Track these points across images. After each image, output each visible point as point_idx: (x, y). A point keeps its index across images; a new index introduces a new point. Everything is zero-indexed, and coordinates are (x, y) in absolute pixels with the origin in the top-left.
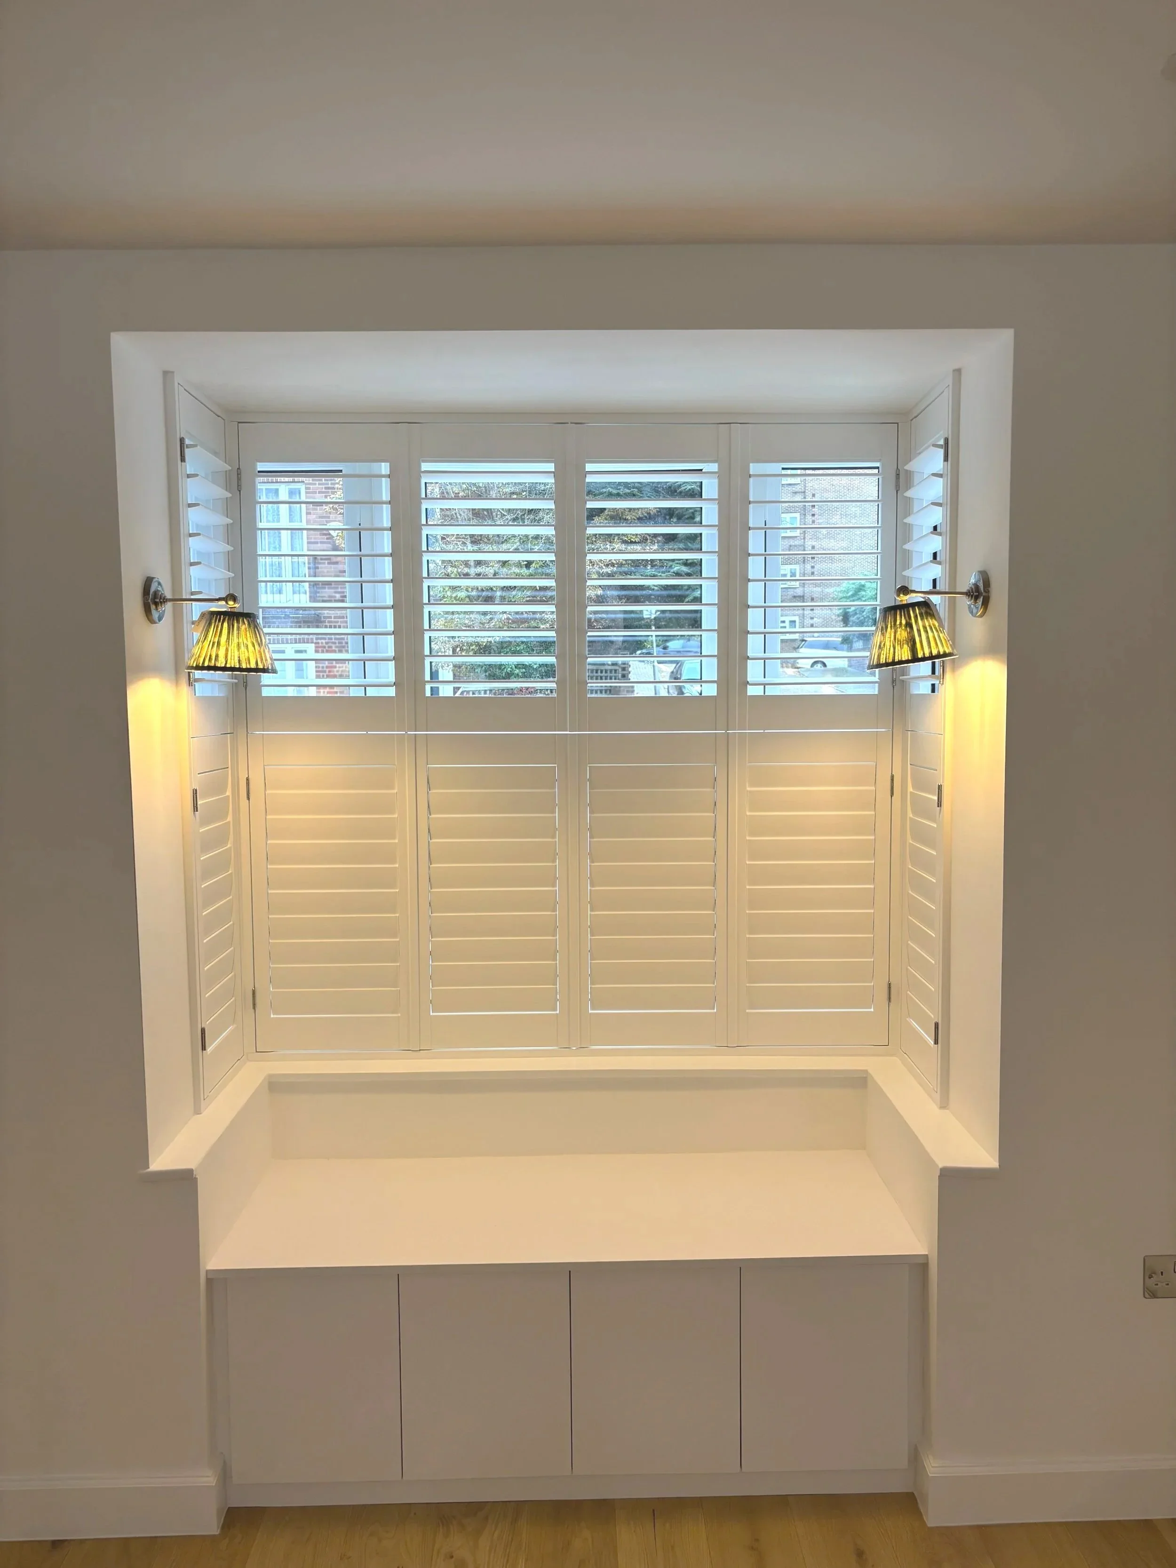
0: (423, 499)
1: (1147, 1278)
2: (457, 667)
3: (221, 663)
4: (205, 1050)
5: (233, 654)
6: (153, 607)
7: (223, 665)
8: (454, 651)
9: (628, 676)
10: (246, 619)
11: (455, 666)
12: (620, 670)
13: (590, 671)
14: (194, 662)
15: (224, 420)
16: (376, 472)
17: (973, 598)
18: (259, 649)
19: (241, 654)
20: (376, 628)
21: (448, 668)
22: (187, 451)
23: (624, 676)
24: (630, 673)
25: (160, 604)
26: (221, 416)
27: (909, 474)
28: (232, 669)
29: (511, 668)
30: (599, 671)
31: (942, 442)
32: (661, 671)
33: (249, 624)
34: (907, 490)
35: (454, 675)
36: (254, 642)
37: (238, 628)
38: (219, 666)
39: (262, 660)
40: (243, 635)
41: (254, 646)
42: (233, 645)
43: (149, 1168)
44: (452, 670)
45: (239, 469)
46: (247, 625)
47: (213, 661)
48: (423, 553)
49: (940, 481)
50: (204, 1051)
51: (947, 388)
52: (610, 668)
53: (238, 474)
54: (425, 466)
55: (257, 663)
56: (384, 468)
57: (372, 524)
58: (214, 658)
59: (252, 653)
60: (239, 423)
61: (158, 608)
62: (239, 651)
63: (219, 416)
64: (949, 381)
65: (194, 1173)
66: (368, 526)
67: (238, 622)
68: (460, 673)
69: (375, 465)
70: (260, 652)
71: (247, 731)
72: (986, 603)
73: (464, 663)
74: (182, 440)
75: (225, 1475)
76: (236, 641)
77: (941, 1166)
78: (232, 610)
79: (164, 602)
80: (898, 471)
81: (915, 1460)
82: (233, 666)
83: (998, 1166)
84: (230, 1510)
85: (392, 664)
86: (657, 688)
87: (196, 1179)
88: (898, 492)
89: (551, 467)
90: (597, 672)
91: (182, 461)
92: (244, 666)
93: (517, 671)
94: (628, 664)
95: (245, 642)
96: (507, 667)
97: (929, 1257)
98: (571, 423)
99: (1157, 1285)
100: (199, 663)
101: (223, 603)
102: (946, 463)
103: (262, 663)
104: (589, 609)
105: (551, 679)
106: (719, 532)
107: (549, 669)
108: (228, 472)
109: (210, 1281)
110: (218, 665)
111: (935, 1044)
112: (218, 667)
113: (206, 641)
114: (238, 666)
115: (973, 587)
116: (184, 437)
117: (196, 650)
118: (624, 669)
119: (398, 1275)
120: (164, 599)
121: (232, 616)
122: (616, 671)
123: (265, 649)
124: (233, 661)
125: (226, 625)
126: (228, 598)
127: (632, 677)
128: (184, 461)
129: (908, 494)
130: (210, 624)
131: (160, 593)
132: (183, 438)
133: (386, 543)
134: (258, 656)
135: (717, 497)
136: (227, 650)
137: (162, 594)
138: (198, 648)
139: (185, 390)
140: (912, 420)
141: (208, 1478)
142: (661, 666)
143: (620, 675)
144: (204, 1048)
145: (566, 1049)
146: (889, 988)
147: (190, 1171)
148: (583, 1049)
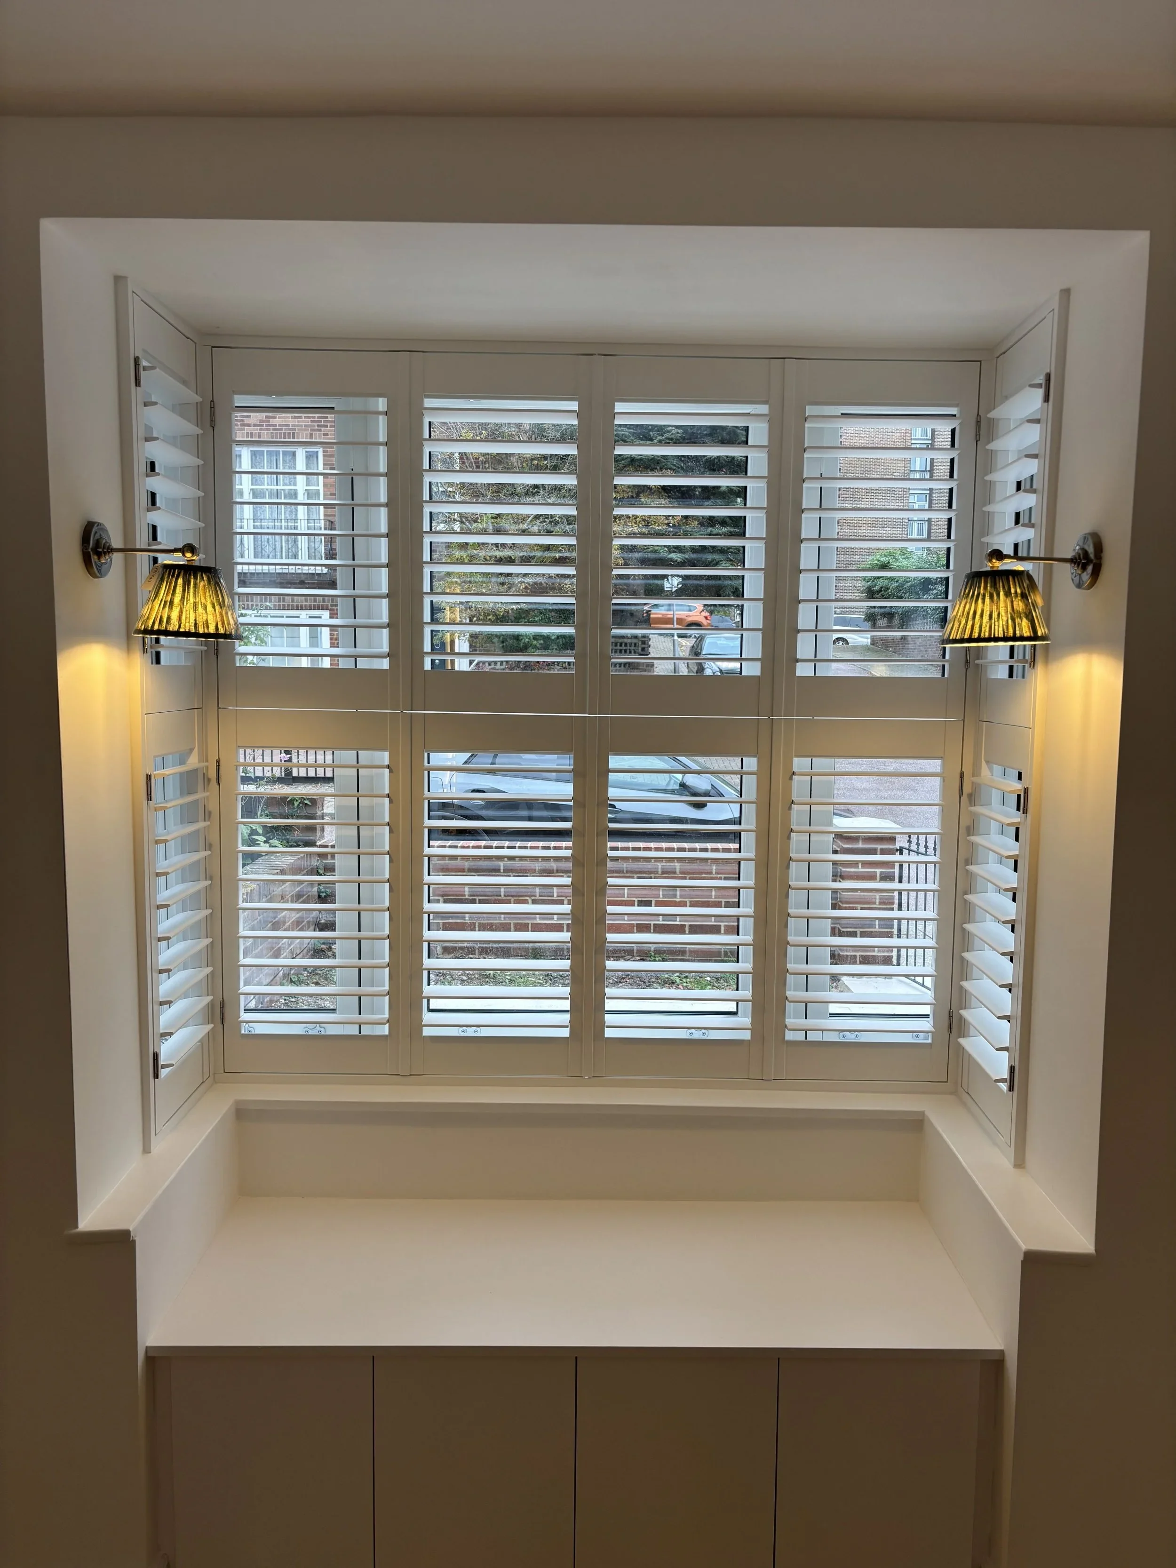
0: (426, 440)
2: (473, 637)
3: (174, 626)
4: (157, 1078)
5: (188, 616)
6: (94, 558)
7: (176, 629)
8: (471, 620)
9: (648, 650)
10: (206, 575)
11: (472, 636)
12: (640, 644)
13: (614, 644)
14: (142, 625)
15: (195, 343)
16: (372, 409)
17: (1080, 566)
18: (220, 610)
19: (197, 616)
20: (369, 590)
21: (464, 638)
22: (143, 374)
23: (643, 649)
24: (650, 647)
25: (103, 555)
26: (191, 338)
27: (992, 423)
28: (187, 634)
29: (529, 639)
30: (623, 645)
31: (1041, 379)
32: (681, 645)
33: (209, 581)
34: (989, 443)
35: (471, 646)
36: (215, 601)
37: (196, 585)
38: (171, 630)
39: (223, 624)
40: (201, 593)
41: (214, 607)
42: (188, 605)
43: (77, 1227)
44: (468, 640)
45: (212, 401)
46: (206, 582)
47: (164, 625)
48: (424, 504)
49: (1037, 427)
50: (156, 1080)
51: (1052, 313)
52: (629, 641)
53: (211, 408)
54: (428, 403)
55: (217, 628)
56: (382, 404)
57: (367, 468)
58: (165, 620)
59: (212, 616)
60: (213, 347)
61: (101, 559)
62: (195, 612)
63: (188, 338)
64: (1055, 304)
65: (132, 1235)
66: (362, 471)
67: (196, 578)
68: (478, 644)
69: (372, 400)
70: (221, 614)
71: (218, 706)
72: (1096, 574)
73: (481, 633)
74: (137, 361)
76: (192, 600)
77: (1024, 1247)
78: (190, 563)
79: (109, 552)
80: (979, 417)
82: (187, 630)
83: (1094, 1252)
85: (385, 632)
86: (677, 664)
87: (134, 1241)
88: (978, 443)
89: (574, 406)
90: (616, 646)
91: (136, 385)
92: (201, 631)
93: (535, 642)
94: (648, 637)
95: (203, 601)
96: (525, 637)
97: (1007, 1355)
98: (599, 355)
100: (148, 627)
101: (180, 554)
102: (1046, 404)
103: (223, 627)
104: (616, 572)
105: (569, 652)
106: (768, 486)
107: (568, 641)
108: (199, 405)
109: (149, 1360)
110: (170, 628)
111: (1010, 1091)
112: (169, 631)
113: (157, 600)
114: (194, 631)
115: (1080, 552)
116: (140, 357)
117: (145, 611)
118: (644, 643)
119: (373, 1357)
120: (108, 548)
121: (189, 571)
122: (635, 644)
123: (228, 610)
124: (187, 624)
125: (180, 581)
126: (185, 549)
127: (653, 652)
128: (139, 386)
129: (991, 446)
130: (162, 580)
131: (104, 541)
132: (138, 357)
133: (381, 490)
134: (219, 619)
135: (766, 444)
136: (181, 612)
137: (106, 542)
138: (147, 607)
139: (142, 300)
140: (998, 357)
142: (680, 640)
143: (640, 648)
144: (156, 1075)
145: (577, 1078)
146: (951, 1017)
147: (126, 1233)
148: (597, 1078)
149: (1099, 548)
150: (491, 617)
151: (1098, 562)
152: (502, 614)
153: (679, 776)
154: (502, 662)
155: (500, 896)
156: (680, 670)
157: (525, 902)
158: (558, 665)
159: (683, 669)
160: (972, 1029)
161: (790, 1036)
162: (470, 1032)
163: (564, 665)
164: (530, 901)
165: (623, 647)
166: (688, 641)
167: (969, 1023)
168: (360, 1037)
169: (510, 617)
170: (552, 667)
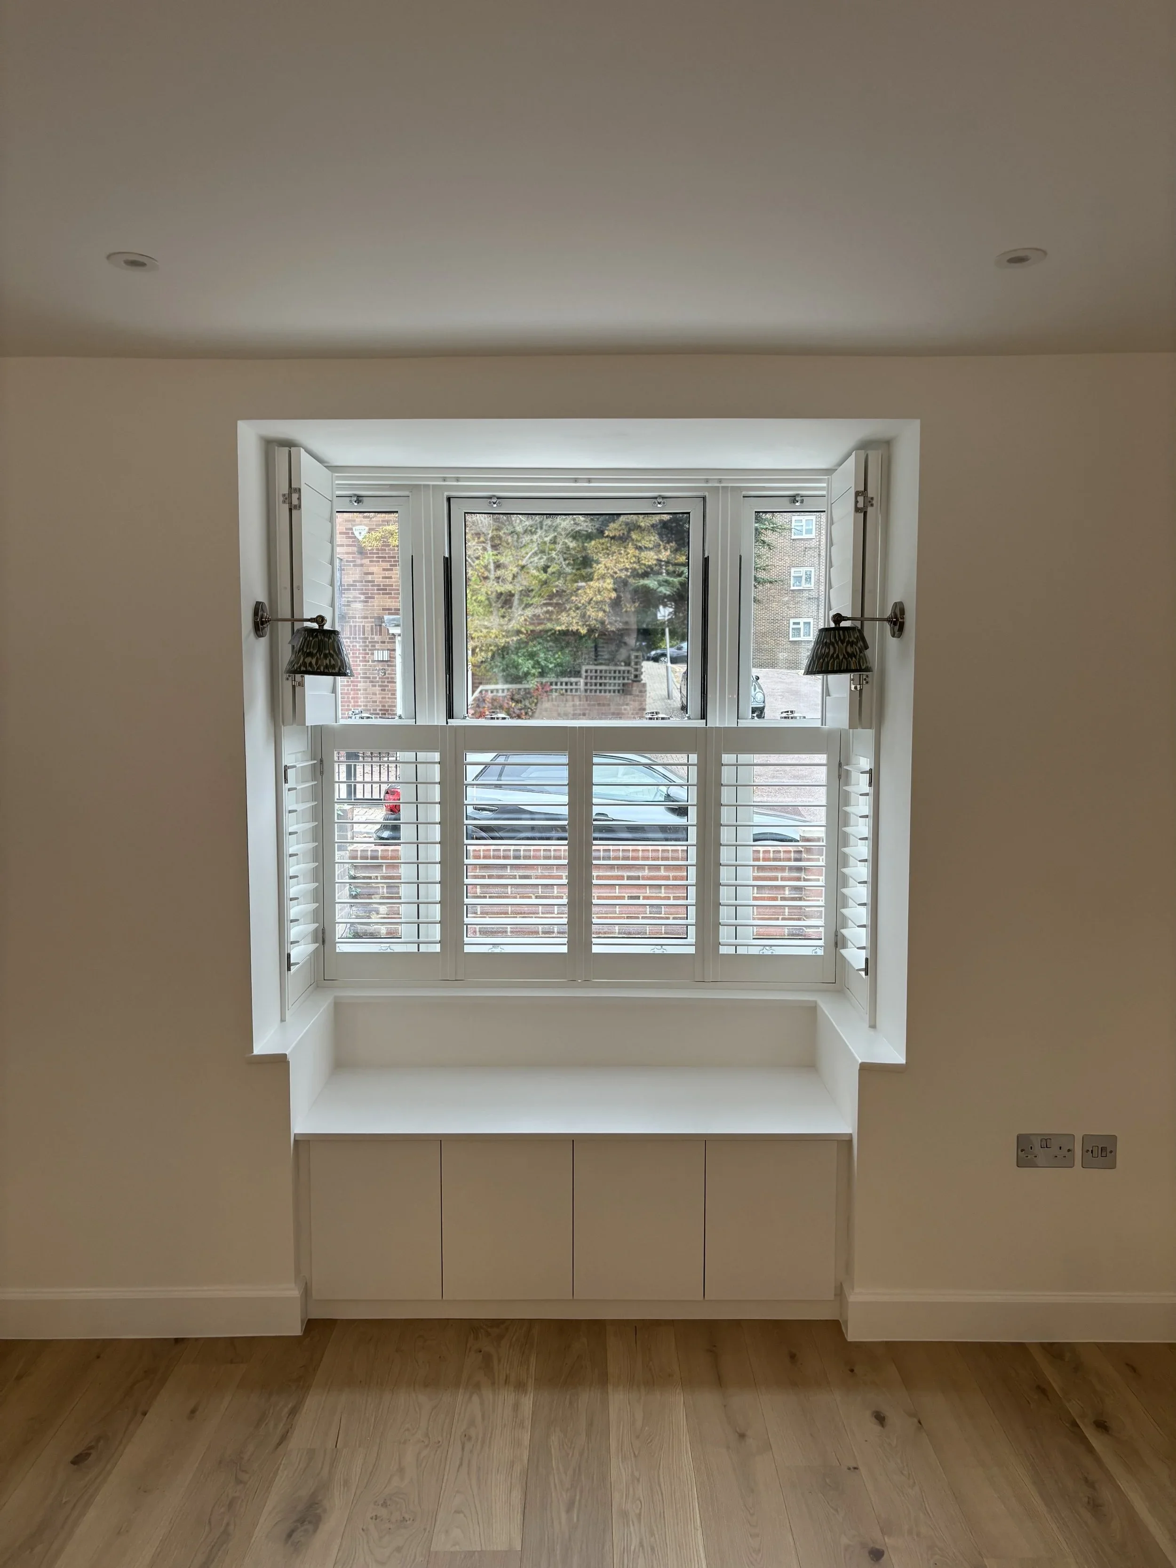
1: (1019, 1151)
3: (314, 669)
5: (322, 662)
6: (260, 625)
9: (640, 677)
10: (332, 635)
12: (634, 671)
17: (891, 623)
23: (636, 676)
24: (642, 673)
25: (265, 623)
29: (528, 667)
32: (675, 672)
39: (343, 667)
41: (338, 656)
42: (322, 655)
43: (253, 1052)
50: (289, 972)
55: (340, 669)
58: (308, 665)
59: (337, 662)
61: (263, 626)
62: (326, 660)
65: (287, 1058)
70: (342, 660)
72: (901, 629)
75: (307, 1292)
77: (860, 1061)
78: (322, 628)
79: (268, 621)
81: (840, 1293)
82: (322, 671)
83: (905, 1063)
84: (309, 1320)
87: (288, 1062)
90: (610, 673)
92: (330, 672)
93: (534, 671)
94: (641, 664)
95: (331, 652)
96: (524, 666)
97: (853, 1135)
99: (1027, 1157)
100: (296, 669)
101: (315, 622)
103: (343, 669)
107: (564, 669)
109: (296, 1141)
111: (865, 974)
114: (325, 672)
115: (893, 614)
119: (440, 1138)
120: (268, 618)
122: (628, 672)
123: (346, 658)
124: (322, 667)
126: (318, 619)
127: (646, 679)
131: (266, 614)
134: (341, 664)
136: (318, 659)
141: (294, 1292)
143: (633, 676)
144: (289, 969)
145: (572, 982)
146: (836, 936)
147: (284, 1056)
148: (587, 982)
149: (902, 612)
150: (492, 648)
151: (902, 620)
152: (503, 645)
153: (664, 789)
154: (503, 690)
155: (508, 893)
156: (673, 695)
157: (530, 897)
158: (556, 692)
159: (676, 695)
160: (849, 943)
161: (723, 950)
162: (497, 950)
163: (561, 692)
164: (533, 897)
165: (617, 674)
166: (682, 667)
167: (848, 939)
168: (419, 953)
169: (511, 648)
170: (550, 694)
